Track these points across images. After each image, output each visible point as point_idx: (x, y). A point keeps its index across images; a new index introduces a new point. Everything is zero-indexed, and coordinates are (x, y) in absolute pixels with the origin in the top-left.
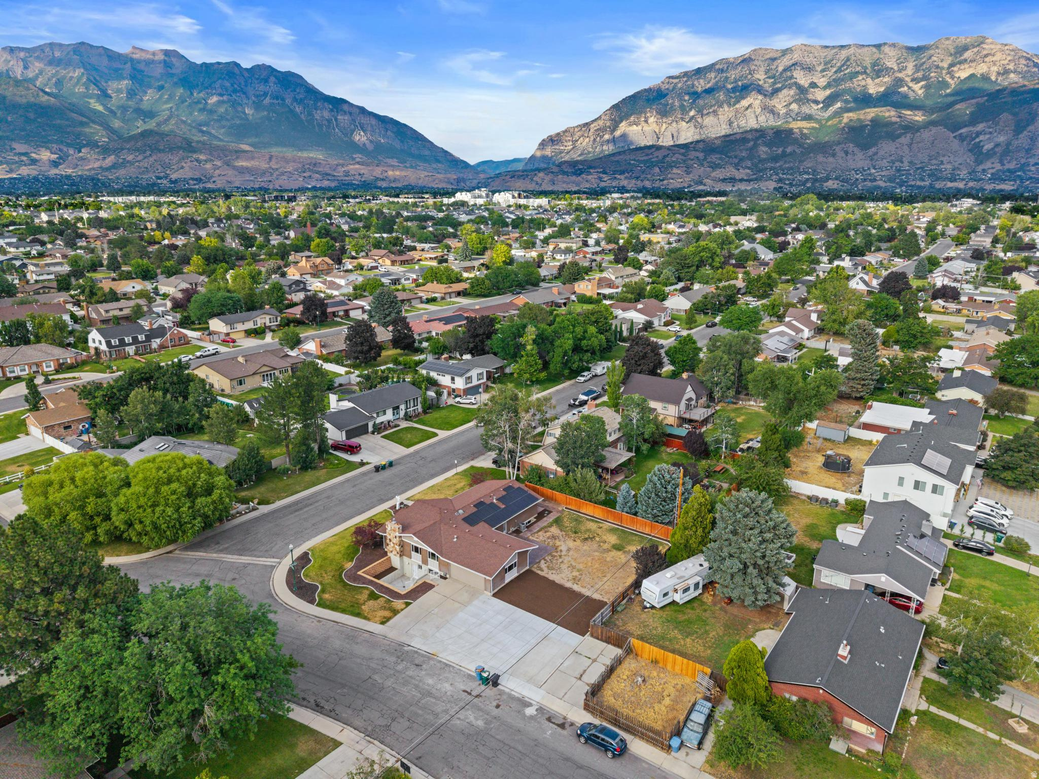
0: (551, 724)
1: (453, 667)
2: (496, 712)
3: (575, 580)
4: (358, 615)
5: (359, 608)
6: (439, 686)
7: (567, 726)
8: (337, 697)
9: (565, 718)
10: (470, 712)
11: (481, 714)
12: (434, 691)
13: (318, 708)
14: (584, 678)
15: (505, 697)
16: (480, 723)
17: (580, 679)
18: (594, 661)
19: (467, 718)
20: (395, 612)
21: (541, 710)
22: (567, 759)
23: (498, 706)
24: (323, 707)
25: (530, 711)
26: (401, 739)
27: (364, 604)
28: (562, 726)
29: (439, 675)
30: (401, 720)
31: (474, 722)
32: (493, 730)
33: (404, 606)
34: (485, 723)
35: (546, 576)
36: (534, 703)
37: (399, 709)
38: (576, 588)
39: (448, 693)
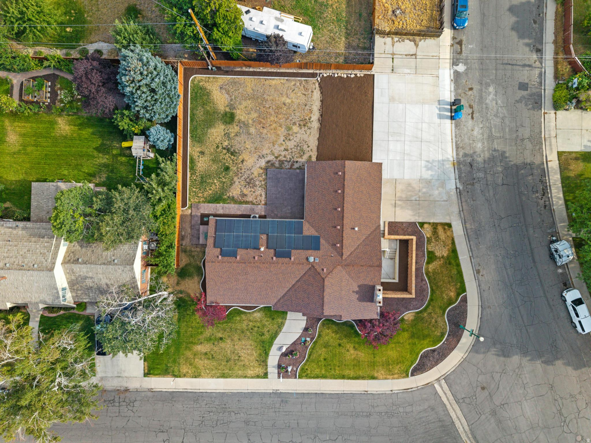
0: (463, 49)
1: (456, 143)
2: (476, 87)
3: (304, 123)
4: (454, 251)
5: (448, 257)
6: (480, 136)
7: (457, 40)
8: (531, 188)
9: (452, 45)
10: (487, 101)
11: (484, 94)
12: (486, 136)
13: (545, 191)
14: (413, 51)
15: (460, 91)
16: (491, 89)
17: (415, 55)
18: (393, 54)
19: (493, 99)
20: (435, 226)
21: (455, 62)
22: (483, 24)
23: (471, 89)
24: (543, 189)
25: (461, 68)
26: (532, 124)
27: (443, 257)
28: (460, 43)
29: (470, 144)
30: (520, 135)
31: (494, 92)
32: (491, 78)
33: (426, 226)
34: (489, 86)
35: (315, 149)
36: (452, 71)
37: (514, 143)
38: (315, 116)
39: (481, 126)
